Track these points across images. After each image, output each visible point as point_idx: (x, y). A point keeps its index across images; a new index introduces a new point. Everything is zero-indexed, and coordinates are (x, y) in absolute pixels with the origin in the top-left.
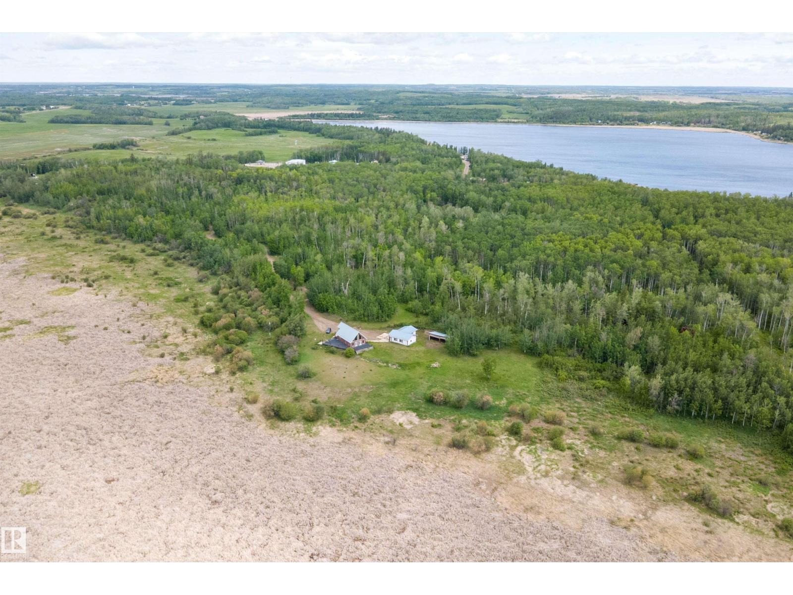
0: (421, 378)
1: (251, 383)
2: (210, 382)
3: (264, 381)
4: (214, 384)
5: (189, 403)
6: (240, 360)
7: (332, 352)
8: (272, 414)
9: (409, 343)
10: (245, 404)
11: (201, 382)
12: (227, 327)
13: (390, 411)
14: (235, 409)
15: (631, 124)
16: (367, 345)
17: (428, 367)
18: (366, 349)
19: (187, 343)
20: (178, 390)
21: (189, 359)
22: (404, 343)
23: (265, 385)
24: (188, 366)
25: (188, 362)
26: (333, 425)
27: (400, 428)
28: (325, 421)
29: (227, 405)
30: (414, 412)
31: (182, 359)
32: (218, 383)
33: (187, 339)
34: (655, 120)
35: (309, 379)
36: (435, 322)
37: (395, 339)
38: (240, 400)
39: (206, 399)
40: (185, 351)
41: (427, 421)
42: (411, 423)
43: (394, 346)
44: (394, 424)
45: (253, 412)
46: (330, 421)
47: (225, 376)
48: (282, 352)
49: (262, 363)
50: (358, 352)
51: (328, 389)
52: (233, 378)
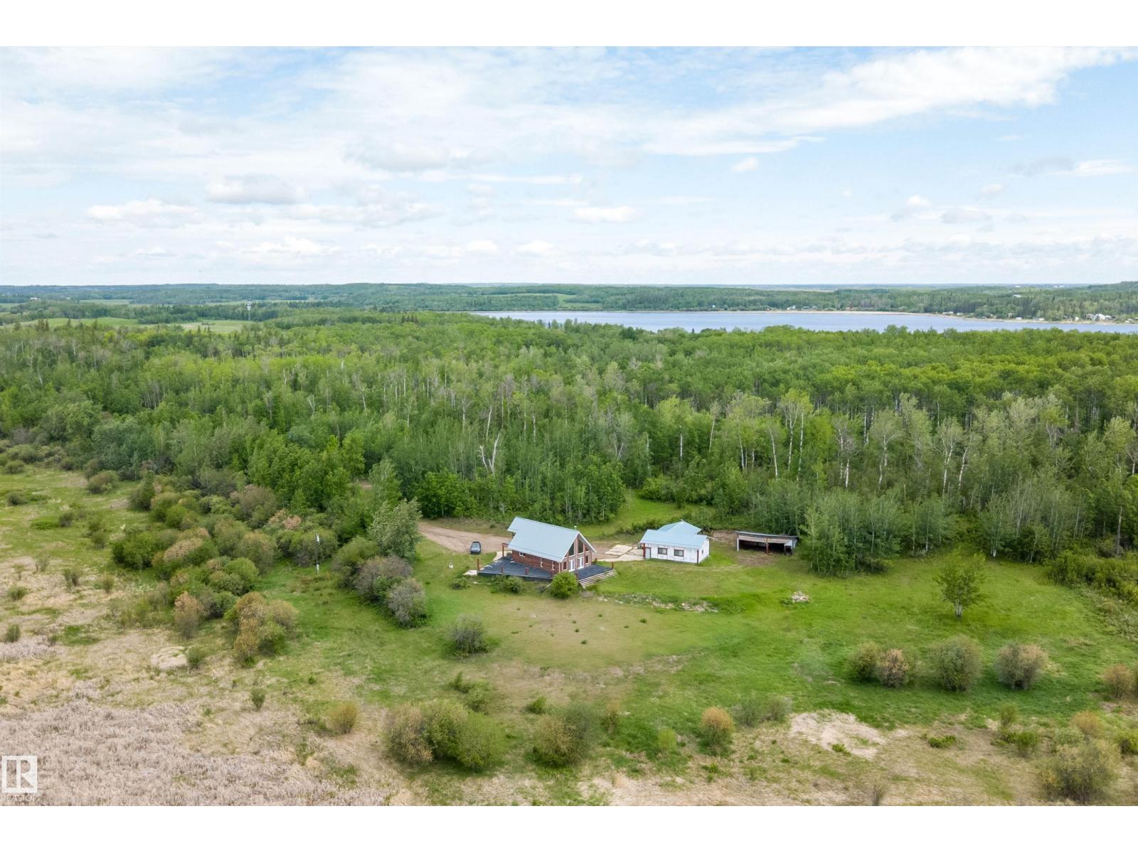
0: (788, 630)
1: (312, 682)
2: (179, 691)
3: (349, 673)
4: (191, 695)
5: (123, 754)
6: (263, 623)
7: (514, 590)
8: (427, 755)
9: (702, 558)
10: (313, 738)
11: (148, 692)
12: (198, 559)
13: (777, 716)
14: (285, 755)
15: (761, 310)
16: (596, 567)
17: (786, 603)
18: (601, 576)
19: (83, 605)
20: (75, 720)
21: (95, 641)
22: (690, 557)
23: (356, 681)
24: (96, 656)
25: (95, 647)
26: (635, 772)
27: (843, 760)
28: (602, 762)
29: (253, 747)
30: (843, 711)
31: (73, 643)
32: (204, 690)
33: (81, 597)
34: (794, 304)
35: (484, 656)
36: (734, 511)
37: (660, 551)
38: (292, 730)
39: (179, 735)
40: (80, 623)
41: (901, 733)
42: (865, 742)
43: (665, 566)
44: (817, 750)
45: (350, 760)
46: (619, 762)
47: (221, 669)
48: (374, 600)
49: (322, 630)
50: (585, 584)
51: (557, 676)
52: (248, 676)
